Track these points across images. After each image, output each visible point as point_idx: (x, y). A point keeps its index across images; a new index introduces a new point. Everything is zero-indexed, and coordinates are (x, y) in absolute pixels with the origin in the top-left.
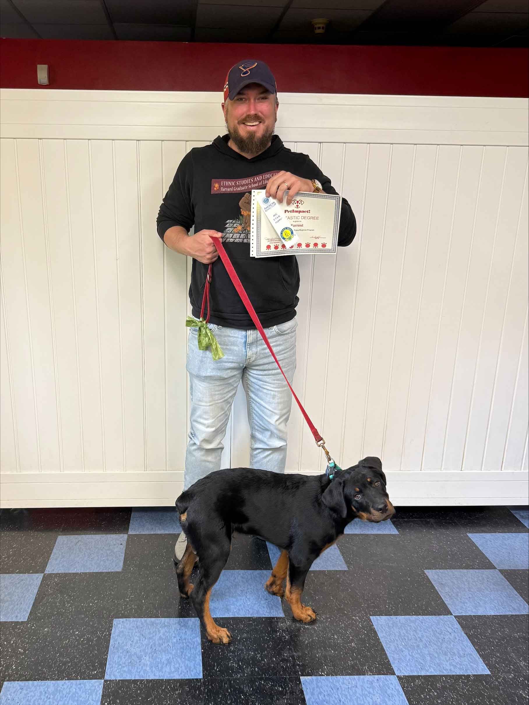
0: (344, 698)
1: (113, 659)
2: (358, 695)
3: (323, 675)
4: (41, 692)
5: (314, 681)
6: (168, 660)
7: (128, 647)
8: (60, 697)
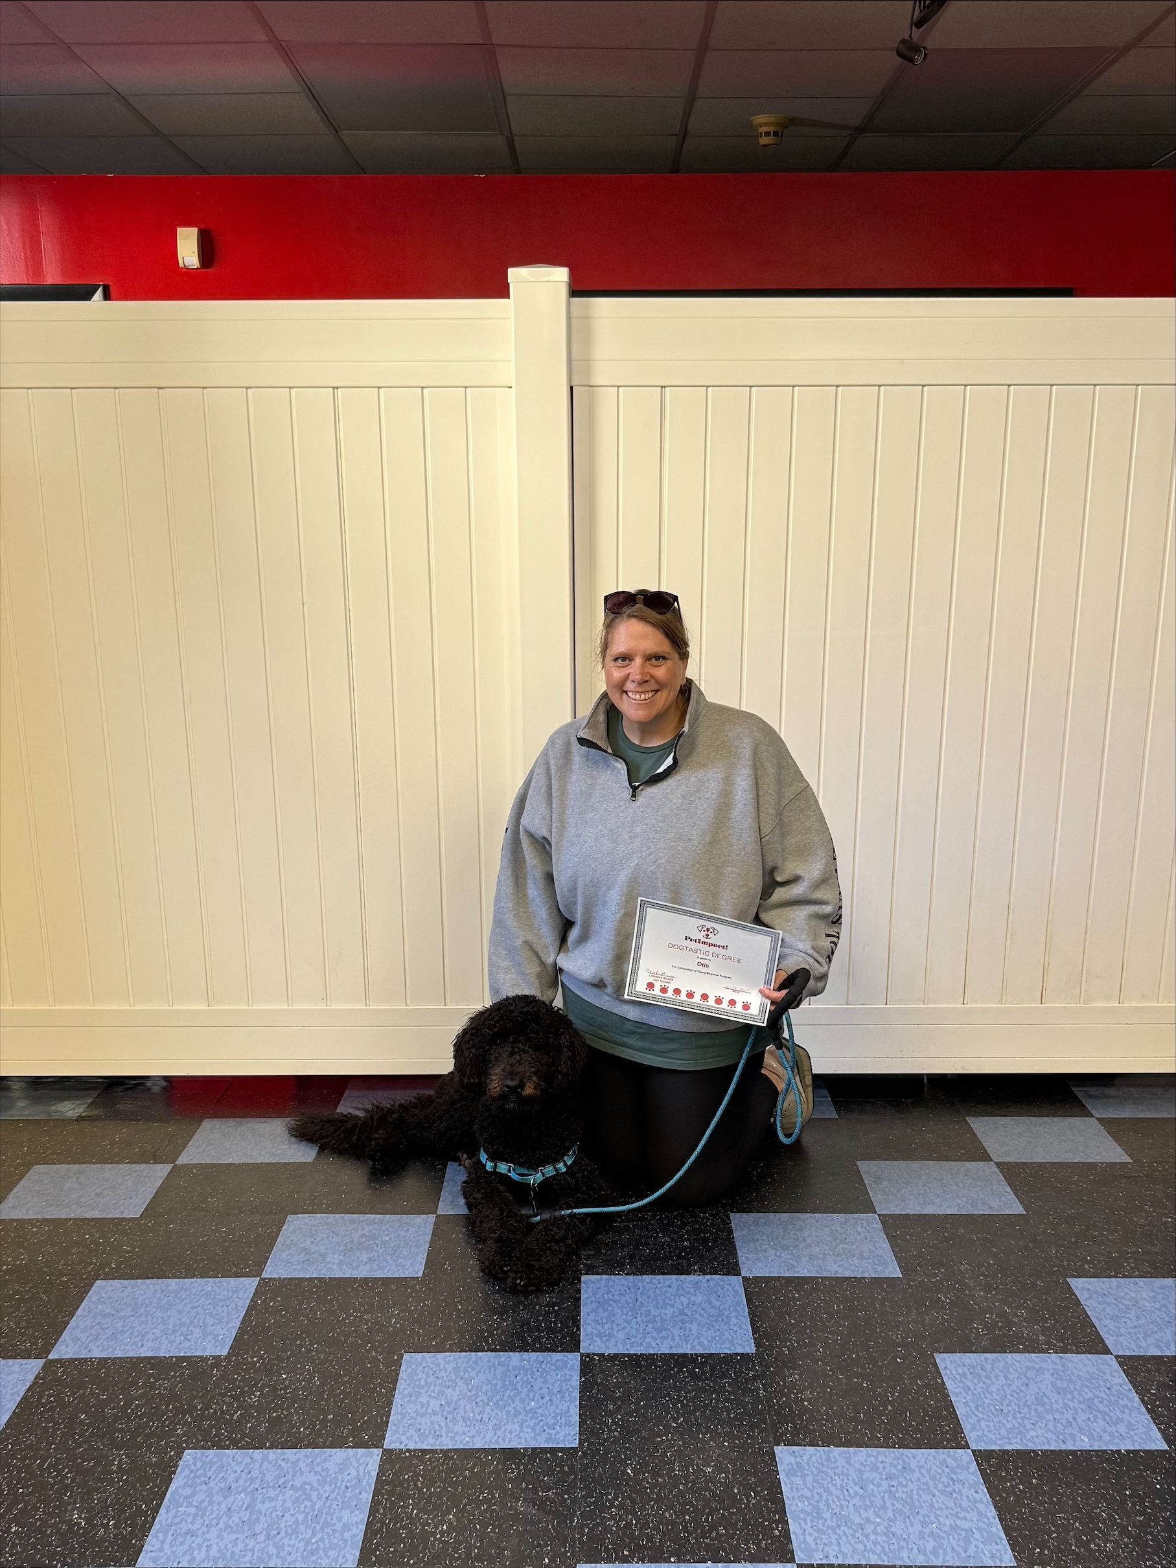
0: (644, 1297)
1: (280, 1256)
2: (667, 1294)
3: (619, 1274)
4: (156, 1291)
5: (604, 1281)
6: (370, 1259)
7: (307, 1243)
8: (187, 1295)
